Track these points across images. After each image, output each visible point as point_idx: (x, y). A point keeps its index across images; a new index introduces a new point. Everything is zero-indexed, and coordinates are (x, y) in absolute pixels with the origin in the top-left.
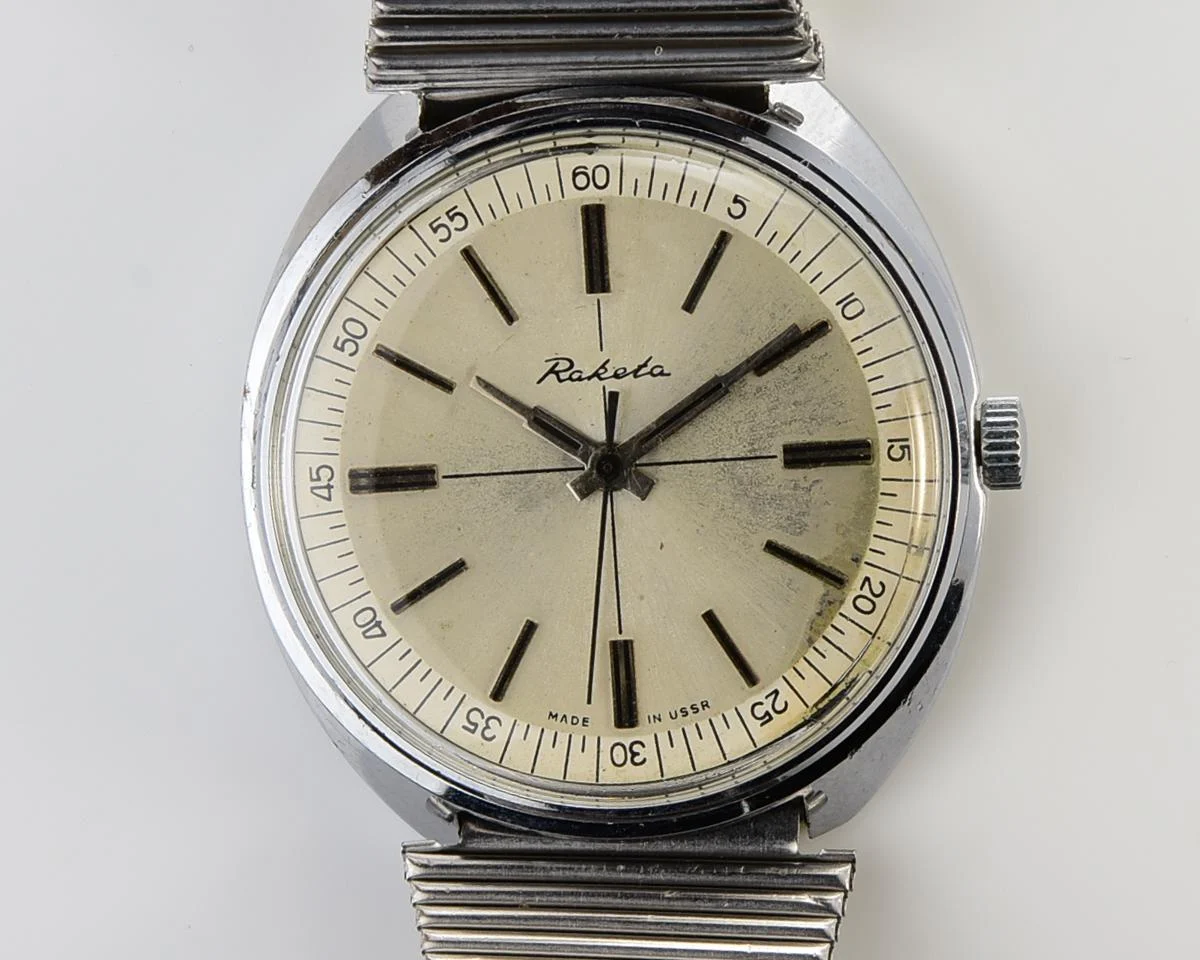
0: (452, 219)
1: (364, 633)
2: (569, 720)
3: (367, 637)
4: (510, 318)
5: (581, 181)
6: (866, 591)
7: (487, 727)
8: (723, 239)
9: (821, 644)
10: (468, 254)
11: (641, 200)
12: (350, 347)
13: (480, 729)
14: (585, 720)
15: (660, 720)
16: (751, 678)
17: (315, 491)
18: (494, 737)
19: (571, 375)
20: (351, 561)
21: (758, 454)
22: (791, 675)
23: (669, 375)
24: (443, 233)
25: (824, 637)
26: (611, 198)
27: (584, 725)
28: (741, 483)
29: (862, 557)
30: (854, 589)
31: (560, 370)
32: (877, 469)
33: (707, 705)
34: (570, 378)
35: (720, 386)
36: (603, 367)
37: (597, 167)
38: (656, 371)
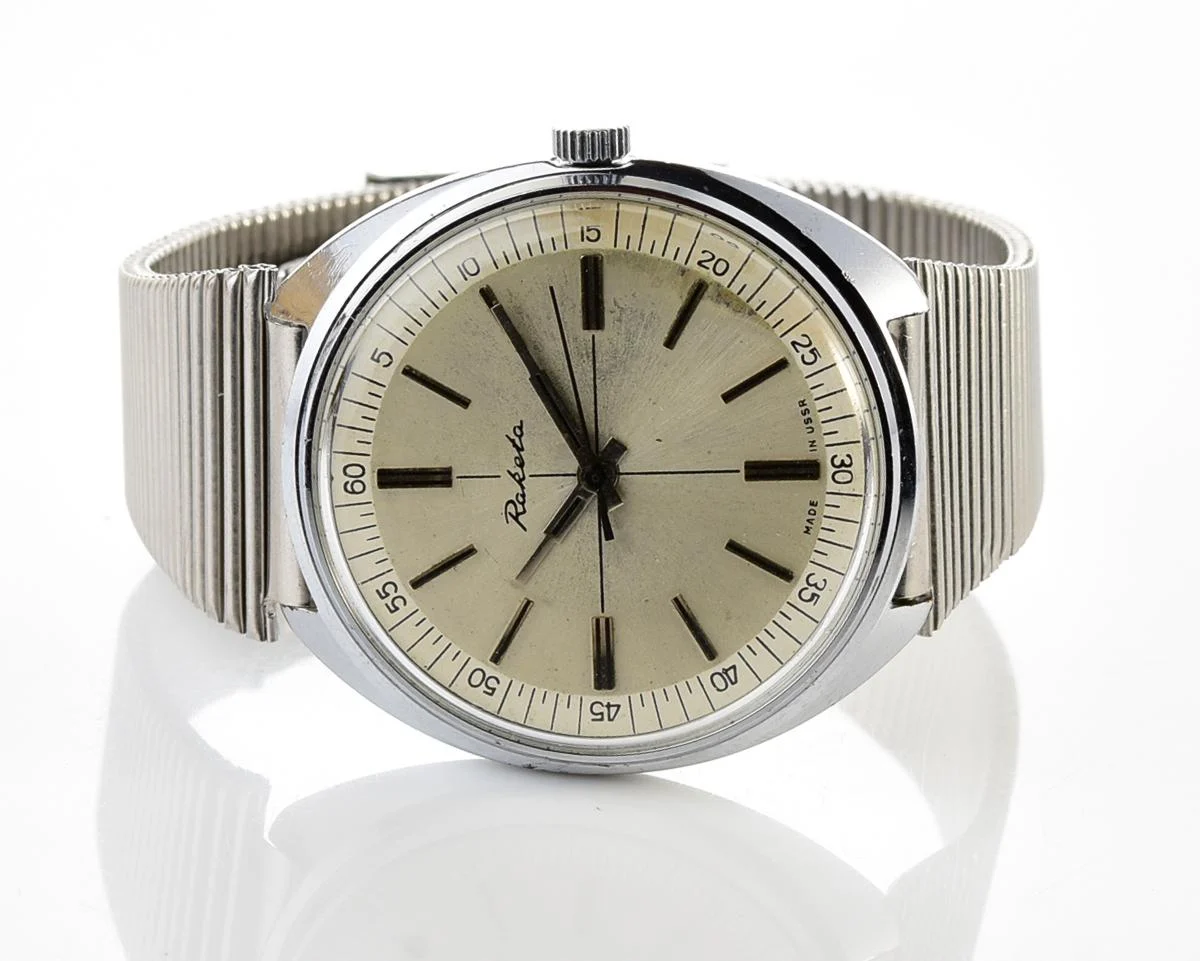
0: (387, 595)
1: (733, 683)
2: (811, 517)
3: (736, 682)
4: (469, 552)
5: (358, 487)
6: (710, 265)
7: (815, 585)
8: (409, 372)
9: (754, 304)
10: (416, 584)
11: (376, 439)
12: (492, 683)
13: (817, 591)
14: (812, 504)
15: (814, 442)
16: (782, 365)
17: (612, 717)
18: (824, 580)
19: (520, 503)
20: (671, 690)
21: (591, 351)
22: (779, 331)
23: (521, 422)
24: (399, 603)
25: (748, 301)
26: (373, 464)
27: (816, 505)
28: (615, 366)
29: (680, 267)
30: (708, 274)
31: (516, 510)
32: (608, 251)
33: (803, 402)
35: (538, 377)
36: (513, 476)
37: (345, 474)
38: (518, 432)
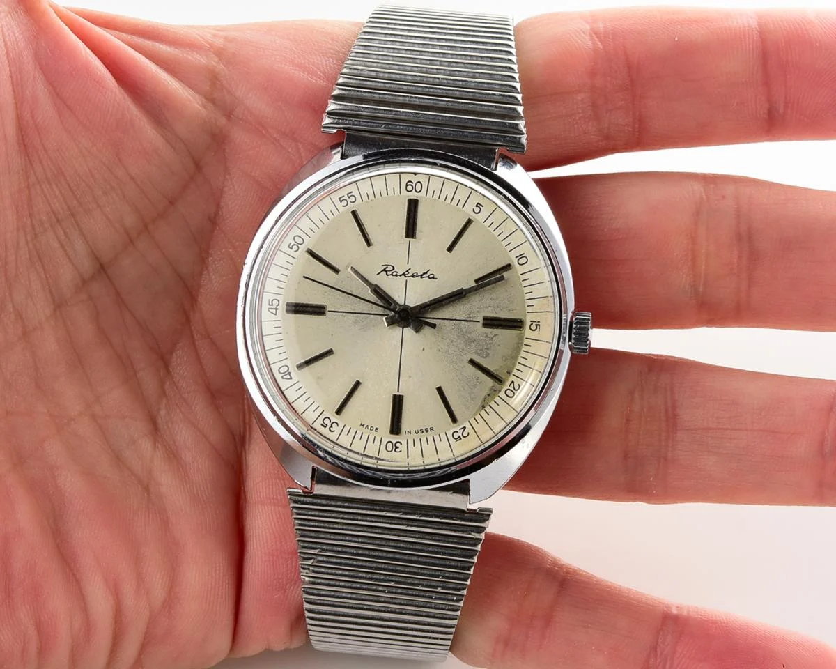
0: (349, 197)
1: (282, 377)
2: (369, 427)
4: (369, 243)
5: (409, 188)
6: (511, 388)
7: (332, 426)
8: (469, 222)
9: (488, 409)
10: (354, 213)
11: (435, 200)
12: (295, 248)
13: (328, 426)
14: (376, 429)
16: (454, 420)
17: (270, 310)
18: (334, 431)
19: (392, 273)
20: (281, 343)
21: (471, 319)
22: (472, 421)
23: (437, 279)
24: (344, 203)
26: (421, 197)
27: (375, 431)
28: (462, 331)
29: (512, 372)
30: (506, 386)
31: (388, 270)
32: (524, 334)
33: (432, 429)
35: (462, 293)
36: (407, 271)
37: (417, 182)
38: (431, 276)
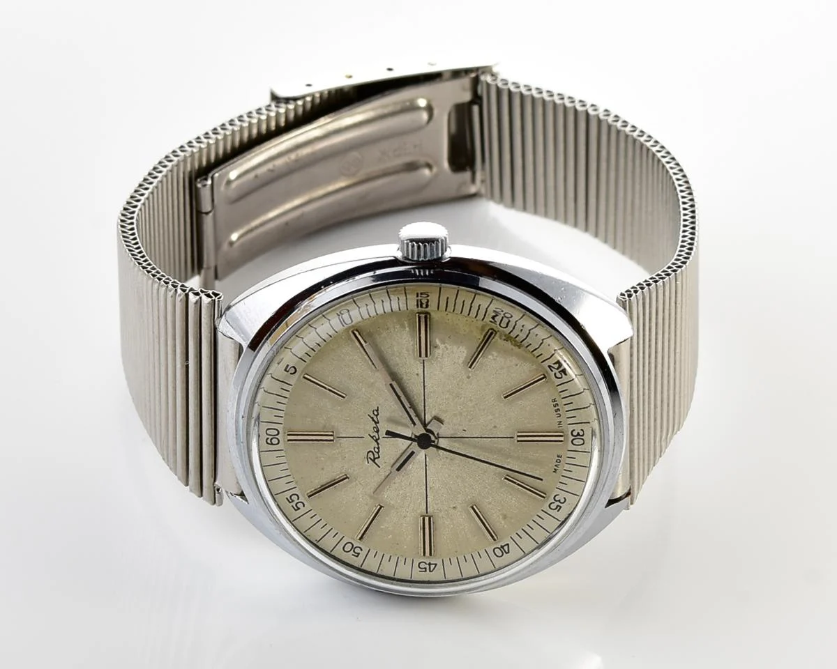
0: (293, 501)
1: (507, 553)
2: (557, 463)
3: (509, 552)
4: (345, 478)
5: (275, 441)
7: (559, 501)
9: (525, 344)
10: (311, 495)
11: (285, 414)
13: (560, 504)
14: (558, 456)
15: (561, 422)
17: (432, 570)
18: (565, 498)
19: (376, 452)
20: (468, 556)
22: (541, 359)
23: (378, 407)
24: (300, 505)
25: (521, 342)
26: (284, 428)
27: (561, 457)
31: (374, 457)
33: (554, 399)
34: (378, 453)
36: (372, 437)
37: (267, 434)
38: (376, 413)
